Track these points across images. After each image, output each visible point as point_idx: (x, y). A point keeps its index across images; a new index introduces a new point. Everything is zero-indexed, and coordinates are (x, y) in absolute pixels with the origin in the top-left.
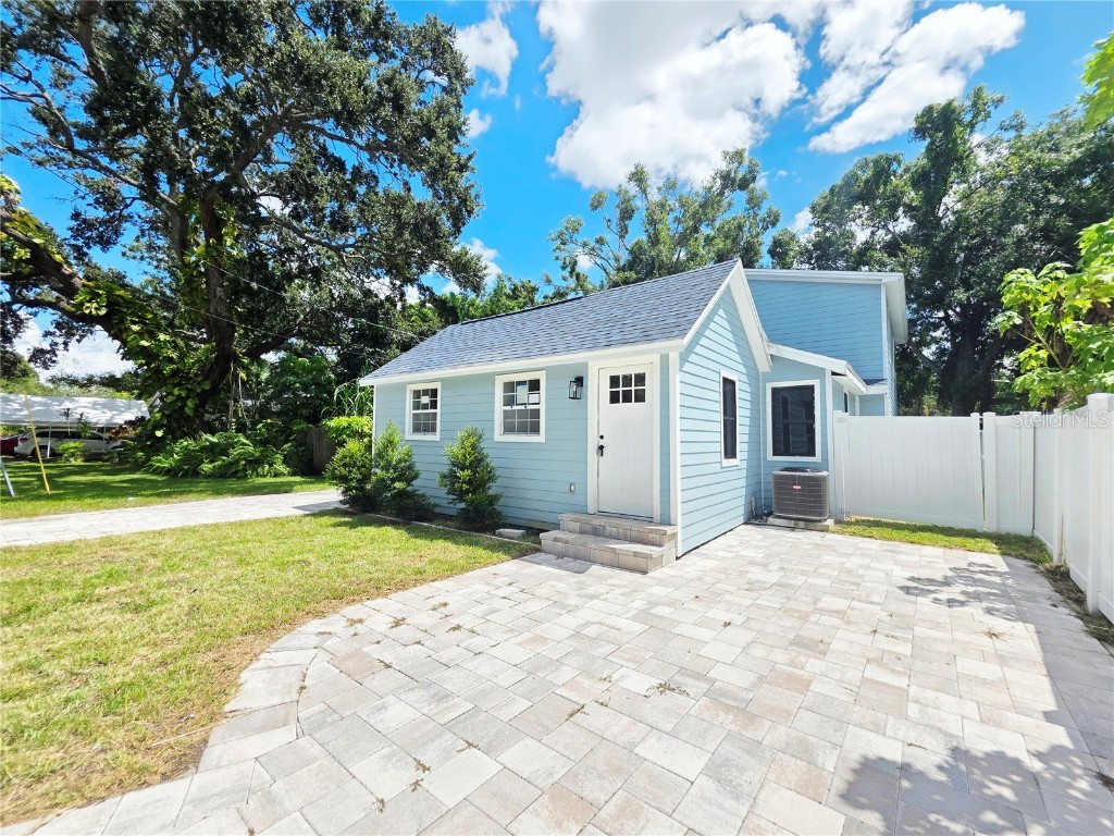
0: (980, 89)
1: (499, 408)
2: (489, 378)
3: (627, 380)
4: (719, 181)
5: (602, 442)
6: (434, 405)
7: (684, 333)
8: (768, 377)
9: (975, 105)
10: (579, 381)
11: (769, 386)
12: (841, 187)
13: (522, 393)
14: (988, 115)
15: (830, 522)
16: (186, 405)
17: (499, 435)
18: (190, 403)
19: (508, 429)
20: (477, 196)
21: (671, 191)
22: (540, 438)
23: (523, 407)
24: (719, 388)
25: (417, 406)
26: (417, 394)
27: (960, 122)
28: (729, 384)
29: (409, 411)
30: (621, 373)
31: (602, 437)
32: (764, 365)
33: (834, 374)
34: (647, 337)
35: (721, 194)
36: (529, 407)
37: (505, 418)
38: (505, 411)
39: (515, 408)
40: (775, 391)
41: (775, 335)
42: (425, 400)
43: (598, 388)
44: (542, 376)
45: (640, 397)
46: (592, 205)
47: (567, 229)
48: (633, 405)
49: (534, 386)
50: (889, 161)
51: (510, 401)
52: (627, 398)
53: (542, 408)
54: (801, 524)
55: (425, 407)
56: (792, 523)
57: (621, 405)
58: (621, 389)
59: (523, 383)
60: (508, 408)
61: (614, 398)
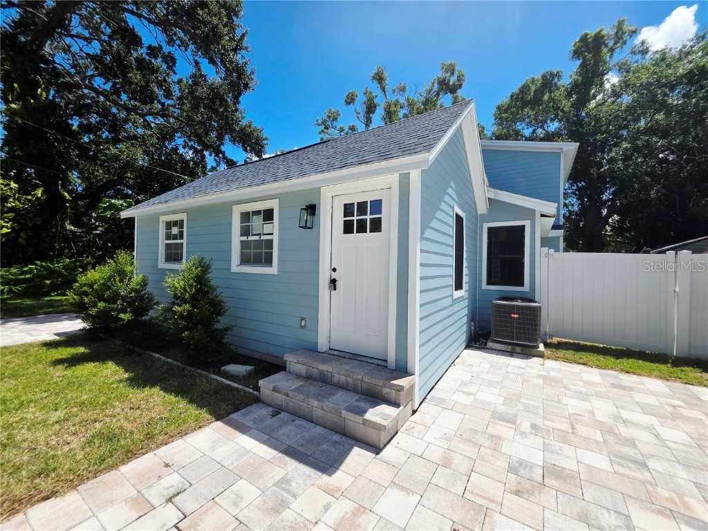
0: (623, 21)
1: (236, 239)
2: (227, 207)
3: (362, 207)
4: (436, 85)
5: (334, 275)
6: (181, 236)
7: (429, 148)
8: (485, 218)
9: (617, 33)
10: (312, 209)
11: (486, 226)
12: (518, 95)
13: (257, 222)
14: (625, 43)
15: (541, 347)
16: (20, 237)
17: (236, 266)
18: (23, 235)
19: (245, 260)
20: (252, 73)
21: (401, 93)
22: (273, 270)
23: (257, 238)
24: (453, 222)
25: (168, 236)
26: (169, 225)
27: (606, 46)
28: (459, 220)
29: (162, 241)
30: (356, 200)
31: (334, 270)
32: (482, 208)
33: (542, 216)
34: (385, 156)
35: (438, 94)
36: (263, 237)
37: (242, 248)
38: (242, 242)
39: (251, 238)
40: (490, 229)
41: (496, 180)
42: (175, 230)
43: (331, 218)
44: (274, 204)
45: (376, 226)
46: (346, 101)
47: (329, 117)
48: (368, 235)
49: (268, 215)
50: (553, 75)
51: (245, 231)
52: (362, 228)
53: (275, 238)
54: (518, 349)
55: (175, 237)
56: (509, 348)
57: (355, 236)
58: (355, 218)
59: (257, 213)
60: (244, 238)
61: (348, 228)
